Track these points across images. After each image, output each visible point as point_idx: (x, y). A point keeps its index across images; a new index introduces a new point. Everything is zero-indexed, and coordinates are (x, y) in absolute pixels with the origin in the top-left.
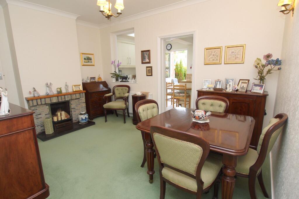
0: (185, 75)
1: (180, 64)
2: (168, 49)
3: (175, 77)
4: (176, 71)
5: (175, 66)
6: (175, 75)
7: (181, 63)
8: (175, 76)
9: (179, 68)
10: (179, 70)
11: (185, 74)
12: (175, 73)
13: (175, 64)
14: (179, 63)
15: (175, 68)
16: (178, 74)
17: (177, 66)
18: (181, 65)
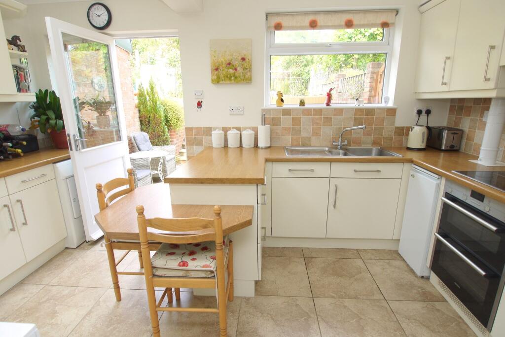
0: (167, 121)
1: (149, 90)
2: (98, 26)
3: (142, 130)
4: (142, 110)
5: (136, 97)
6: (141, 121)
7: (152, 88)
8: (141, 124)
9: (149, 103)
10: (149, 108)
11: (166, 117)
12: (140, 117)
13: (137, 92)
14: (146, 88)
15: (137, 101)
16: (147, 120)
17: (141, 95)
18: (153, 95)
